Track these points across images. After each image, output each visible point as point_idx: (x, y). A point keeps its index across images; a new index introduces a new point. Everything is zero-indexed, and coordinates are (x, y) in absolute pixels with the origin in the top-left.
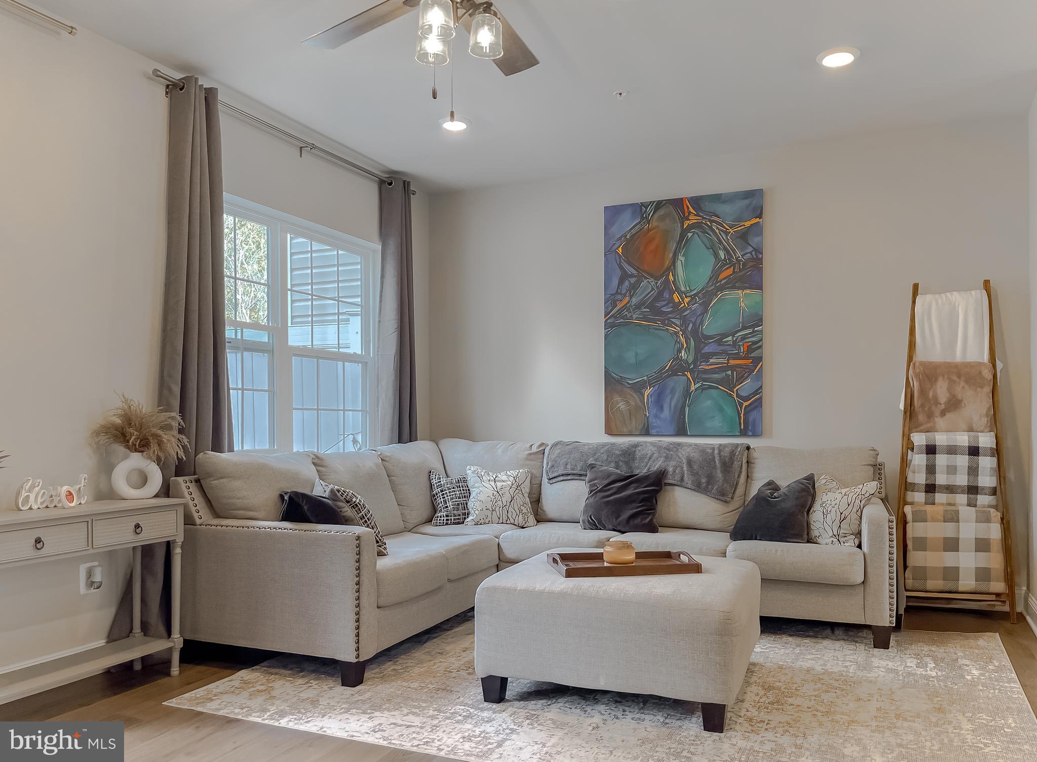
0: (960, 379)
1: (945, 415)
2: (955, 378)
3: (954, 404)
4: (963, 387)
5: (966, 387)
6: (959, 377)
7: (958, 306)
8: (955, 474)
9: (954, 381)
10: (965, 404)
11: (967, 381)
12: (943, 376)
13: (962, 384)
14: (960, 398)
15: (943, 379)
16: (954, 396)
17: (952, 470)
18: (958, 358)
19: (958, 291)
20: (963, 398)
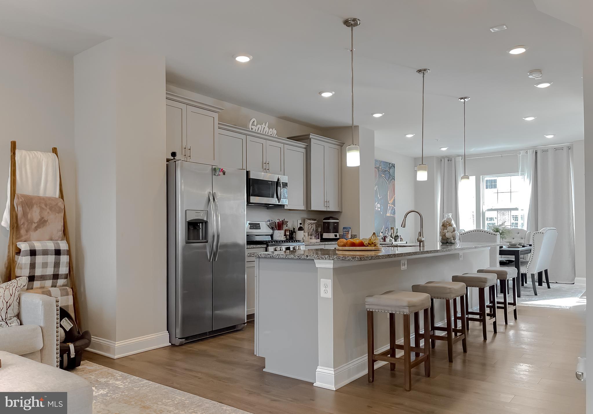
0: (46, 207)
1: (37, 230)
2: (44, 206)
3: (42, 222)
4: (48, 213)
5: (50, 212)
6: (46, 205)
7: (42, 160)
8: (47, 267)
9: (43, 208)
10: (49, 223)
11: (51, 209)
12: (37, 205)
13: (48, 210)
14: (47, 220)
15: (37, 207)
16: (43, 218)
17: (45, 265)
18: (41, 194)
19: (41, 151)
20: (48, 220)
